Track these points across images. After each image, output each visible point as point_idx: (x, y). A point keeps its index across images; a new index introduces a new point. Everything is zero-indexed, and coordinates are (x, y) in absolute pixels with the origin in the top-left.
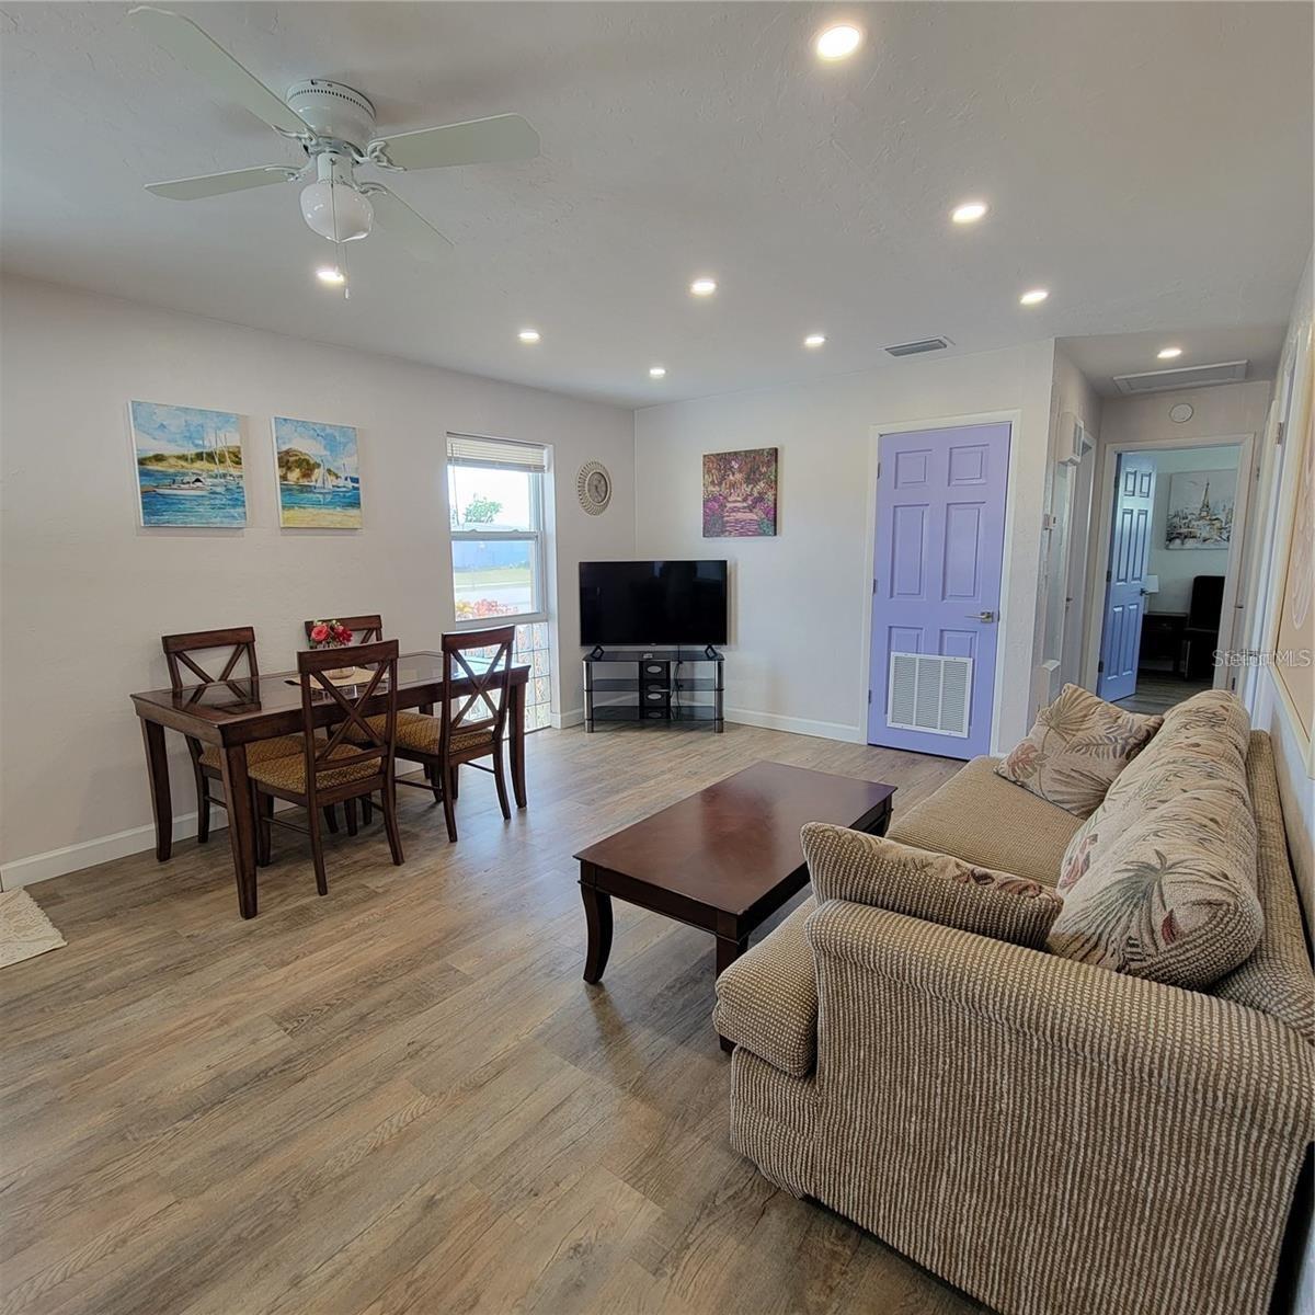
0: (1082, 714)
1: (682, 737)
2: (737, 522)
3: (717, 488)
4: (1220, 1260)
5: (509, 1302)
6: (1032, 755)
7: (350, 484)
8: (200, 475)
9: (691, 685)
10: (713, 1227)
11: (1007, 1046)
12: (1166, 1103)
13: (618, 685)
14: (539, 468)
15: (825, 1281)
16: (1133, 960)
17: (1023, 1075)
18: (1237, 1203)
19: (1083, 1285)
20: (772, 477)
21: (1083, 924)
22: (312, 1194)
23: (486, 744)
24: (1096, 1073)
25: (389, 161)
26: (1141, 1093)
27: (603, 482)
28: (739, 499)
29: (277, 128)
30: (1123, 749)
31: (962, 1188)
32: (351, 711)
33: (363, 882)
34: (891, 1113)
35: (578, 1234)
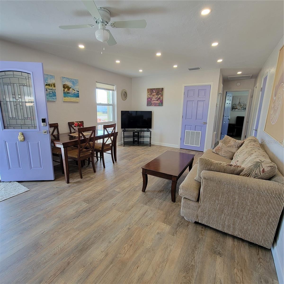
0: (229, 141)
1: (143, 147)
2: (154, 103)
3: (150, 96)
4: (270, 220)
5: (150, 241)
6: (220, 148)
7: (77, 92)
8: (47, 89)
9: (143, 137)
10: (180, 228)
11: (238, 191)
12: (264, 197)
13: (128, 137)
14: (113, 90)
15: (201, 234)
16: (256, 177)
17: (240, 195)
18: (274, 211)
19: (247, 228)
20: (162, 94)
21: (246, 172)
22: (106, 229)
23: (110, 148)
24: (253, 193)
25: (114, 26)
26: (260, 196)
27: (126, 94)
28: (155, 98)
29: (94, 17)
30: (237, 147)
31: (226, 216)
32: (87, 140)
33: (89, 176)
34: (214, 205)
35: (157, 231)
